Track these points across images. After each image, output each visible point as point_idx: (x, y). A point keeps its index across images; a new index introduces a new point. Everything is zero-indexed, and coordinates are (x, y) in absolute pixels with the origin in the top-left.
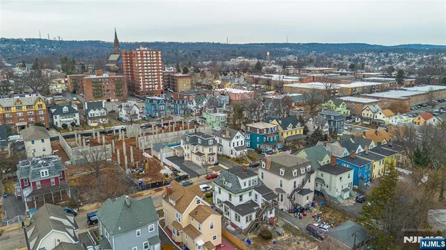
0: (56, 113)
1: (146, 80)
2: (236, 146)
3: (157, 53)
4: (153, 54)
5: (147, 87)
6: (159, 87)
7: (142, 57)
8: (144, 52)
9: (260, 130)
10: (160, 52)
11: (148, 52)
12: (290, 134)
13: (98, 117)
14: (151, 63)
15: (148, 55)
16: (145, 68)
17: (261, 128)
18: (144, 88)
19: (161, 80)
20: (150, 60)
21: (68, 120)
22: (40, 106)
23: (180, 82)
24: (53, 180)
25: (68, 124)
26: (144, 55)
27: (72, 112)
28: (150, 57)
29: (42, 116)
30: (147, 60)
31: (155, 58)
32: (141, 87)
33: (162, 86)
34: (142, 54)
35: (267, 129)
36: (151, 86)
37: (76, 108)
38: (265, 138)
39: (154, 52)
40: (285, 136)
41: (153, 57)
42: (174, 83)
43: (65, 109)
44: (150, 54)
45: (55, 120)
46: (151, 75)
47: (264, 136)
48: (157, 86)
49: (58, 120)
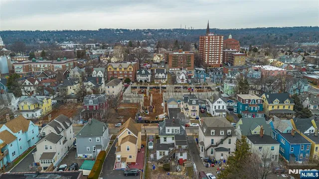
0: (138, 74)
1: (210, 57)
2: (217, 108)
3: (220, 38)
4: (217, 38)
5: (210, 61)
6: (219, 62)
7: (209, 40)
8: (211, 37)
9: (243, 100)
10: (222, 37)
11: (214, 37)
12: (276, 108)
13: (160, 79)
14: (215, 45)
15: (214, 39)
16: (211, 48)
17: (244, 99)
18: (208, 62)
19: (221, 57)
20: (215, 43)
21: (143, 78)
22: (130, 69)
23: (236, 59)
24: (94, 107)
25: (143, 80)
26: (211, 39)
27: (147, 74)
28: (215, 40)
29: (131, 74)
30: (212, 43)
31: (218, 41)
32: (206, 61)
33: (221, 61)
34: (209, 38)
35: (250, 100)
36: (213, 61)
37: (150, 72)
38: (247, 107)
39: (218, 37)
40: (270, 108)
41: (217, 40)
42: (232, 59)
43: (143, 72)
44: (215, 38)
45: (138, 78)
46: (214, 53)
47: (247, 105)
48: (217, 61)
49: (139, 78)
